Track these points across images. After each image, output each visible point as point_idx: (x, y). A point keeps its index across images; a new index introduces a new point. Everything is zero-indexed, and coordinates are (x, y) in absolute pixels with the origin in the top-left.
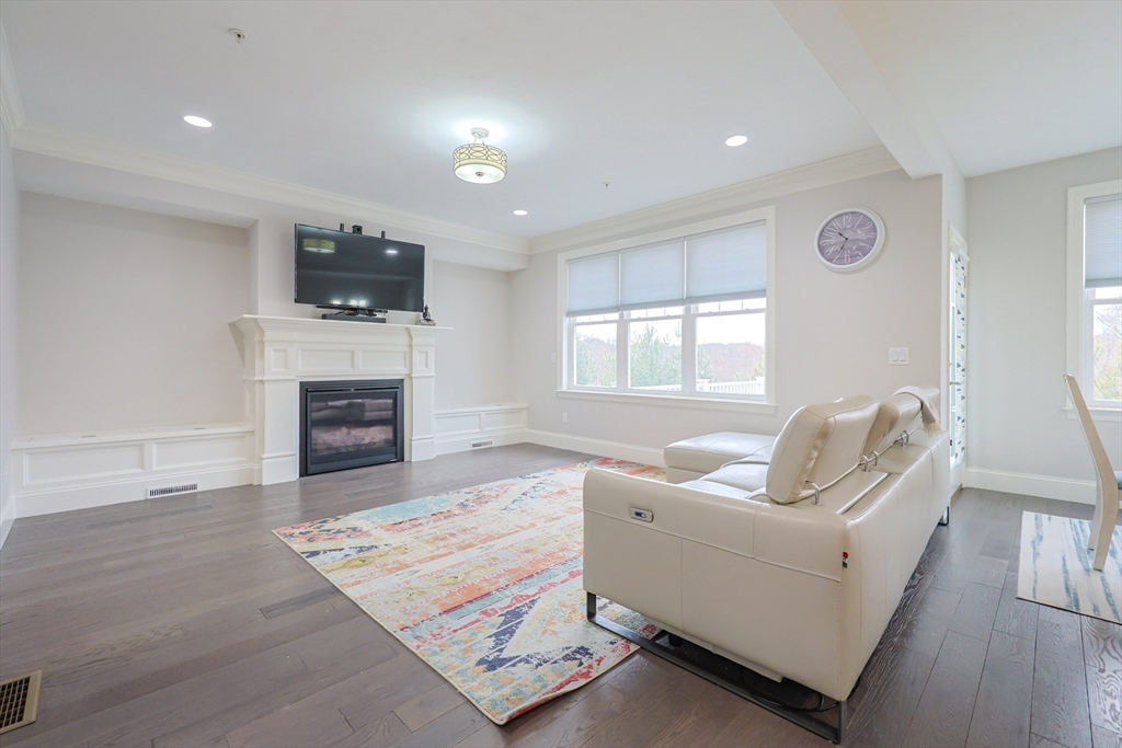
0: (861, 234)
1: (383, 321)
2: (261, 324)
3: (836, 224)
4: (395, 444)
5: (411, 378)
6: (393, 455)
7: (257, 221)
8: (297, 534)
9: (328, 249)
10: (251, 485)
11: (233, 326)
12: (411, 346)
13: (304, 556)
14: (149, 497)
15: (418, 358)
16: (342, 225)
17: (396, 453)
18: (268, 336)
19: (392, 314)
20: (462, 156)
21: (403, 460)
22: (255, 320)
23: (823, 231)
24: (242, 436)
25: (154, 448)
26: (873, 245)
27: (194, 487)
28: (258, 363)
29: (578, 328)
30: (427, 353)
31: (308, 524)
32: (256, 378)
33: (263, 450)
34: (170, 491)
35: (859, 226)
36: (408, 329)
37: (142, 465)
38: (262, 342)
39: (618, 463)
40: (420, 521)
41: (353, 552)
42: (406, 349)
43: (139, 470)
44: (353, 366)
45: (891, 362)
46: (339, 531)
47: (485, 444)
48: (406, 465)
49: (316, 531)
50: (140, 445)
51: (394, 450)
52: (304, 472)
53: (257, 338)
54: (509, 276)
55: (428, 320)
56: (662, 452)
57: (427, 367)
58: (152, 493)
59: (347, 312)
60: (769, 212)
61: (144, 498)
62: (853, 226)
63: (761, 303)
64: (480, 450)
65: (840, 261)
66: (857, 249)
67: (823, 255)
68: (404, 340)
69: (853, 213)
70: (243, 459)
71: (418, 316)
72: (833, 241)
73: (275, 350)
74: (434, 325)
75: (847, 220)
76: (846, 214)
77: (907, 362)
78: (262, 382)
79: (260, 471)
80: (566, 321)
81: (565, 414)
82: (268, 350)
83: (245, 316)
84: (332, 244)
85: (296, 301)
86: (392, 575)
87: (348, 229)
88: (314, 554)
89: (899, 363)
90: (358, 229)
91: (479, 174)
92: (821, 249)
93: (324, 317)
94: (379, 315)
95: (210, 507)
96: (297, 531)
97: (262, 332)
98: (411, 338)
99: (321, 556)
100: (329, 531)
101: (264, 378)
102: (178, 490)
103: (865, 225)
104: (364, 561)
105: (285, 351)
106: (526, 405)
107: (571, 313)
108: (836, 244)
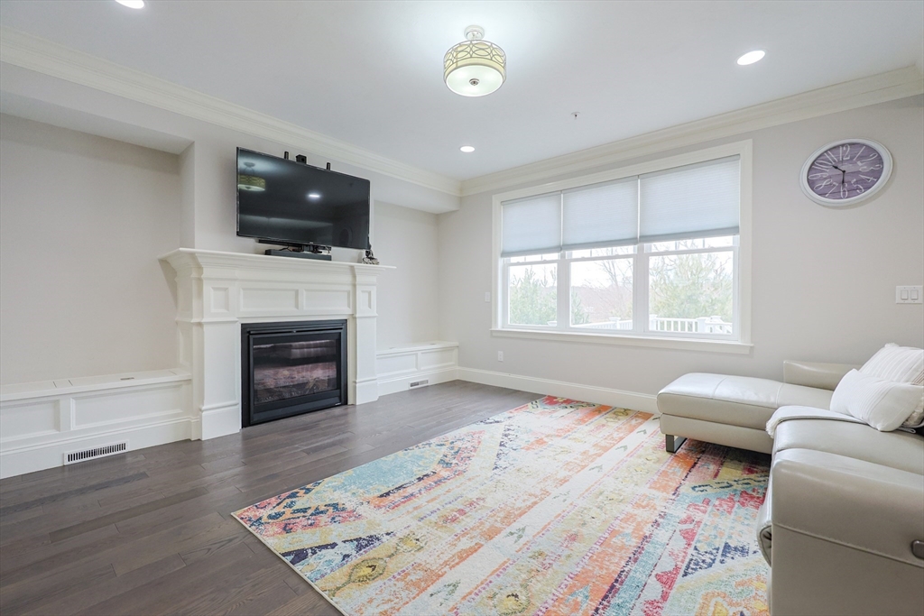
0: (862, 166)
1: (329, 258)
2: (200, 260)
3: (831, 156)
4: (339, 387)
5: (355, 318)
6: (337, 399)
7: (192, 144)
8: (265, 519)
9: (257, 188)
10: (189, 440)
11: (164, 262)
12: (354, 286)
13: (287, 560)
14: (67, 463)
15: (361, 297)
16: (286, 153)
17: (340, 397)
18: (207, 272)
19: (336, 251)
20: (460, 55)
21: (346, 403)
22: (192, 255)
23: (813, 164)
24: (177, 385)
25: (73, 403)
26: (878, 179)
27: (123, 446)
28: (195, 303)
29: (512, 268)
30: (370, 293)
31: (274, 500)
32: (195, 320)
33: (202, 401)
34: (93, 453)
35: (861, 158)
36: (352, 267)
37: (57, 426)
38: (200, 280)
39: (565, 402)
40: (409, 490)
41: (350, 549)
42: (349, 288)
43: (54, 432)
44: (297, 306)
45: (898, 300)
46: (318, 512)
47: (422, 382)
48: (350, 410)
49: (288, 514)
50: (55, 402)
51: (338, 392)
52: (247, 422)
53: (194, 275)
54: (438, 219)
55: (371, 259)
56: (655, 398)
57: (370, 307)
58: (71, 457)
59: (291, 248)
60: (746, 147)
61: (61, 465)
62: (852, 159)
63: (727, 240)
64: (418, 390)
65: (835, 195)
66: (857, 182)
67: (812, 189)
68: (348, 278)
69: (852, 144)
70: (179, 411)
71: (360, 255)
72: (825, 175)
73: (215, 289)
74: (378, 263)
75: (844, 152)
76: (843, 145)
77: (920, 301)
78: (200, 324)
79: (199, 424)
80: (501, 262)
81: (500, 353)
82: (208, 289)
83: (181, 249)
84: (262, 182)
85: (238, 234)
86: (425, 596)
87: (292, 158)
88: (300, 555)
89: (909, 301)
90: (302, 159)
91: (474, 82)
92: (811, 183)
93: (268, 253)
94: (325, 253)
95: (144, 475)
96: (264, 513)
97: (200, 268)
98: (354, 277)
99: (311, 559)
100: (304, 510)
101: (204, 321)
102: (102, 451)
103: (867, 157)
104: (373, 567)
105: (226, 289)
106: (456, 343)
107: (505, 254)
108: (830, 177)
